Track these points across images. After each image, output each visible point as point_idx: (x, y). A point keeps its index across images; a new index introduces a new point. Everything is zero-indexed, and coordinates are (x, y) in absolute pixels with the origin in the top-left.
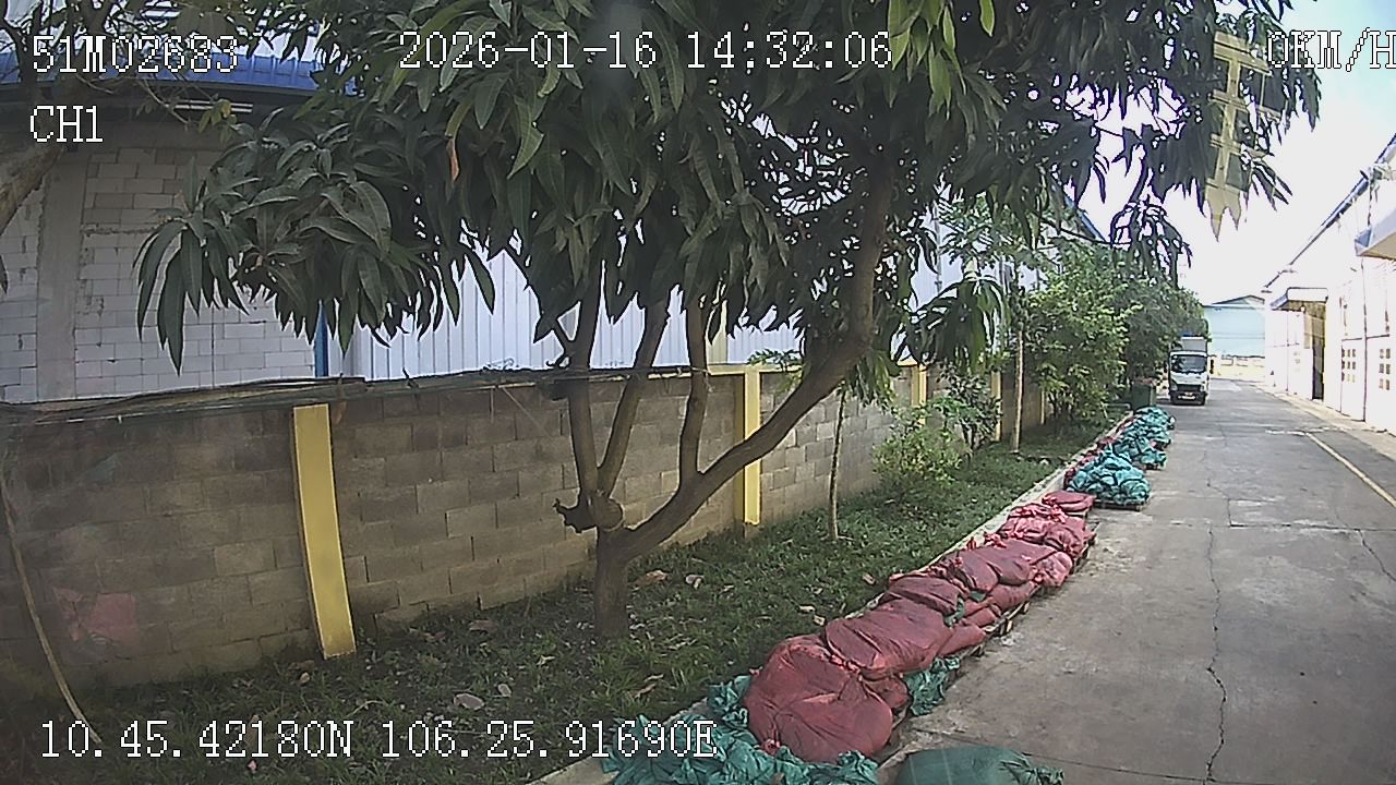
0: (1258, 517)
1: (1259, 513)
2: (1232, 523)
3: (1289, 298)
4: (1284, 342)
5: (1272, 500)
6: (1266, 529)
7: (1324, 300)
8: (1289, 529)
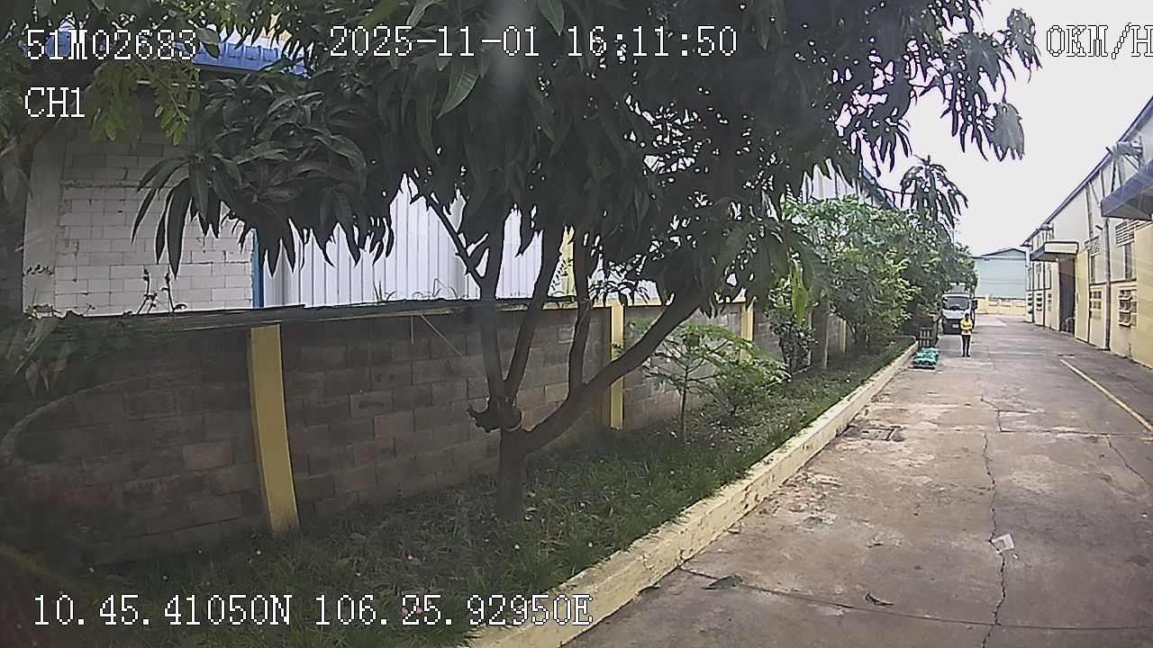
0: (1023, 424)
2: (1003, 429)
3: (1046, 250)
4: (1042, 287)
5: (1034, 411)
6: (1030, 434)
7: (1075, 252)
8: (1048, 433)
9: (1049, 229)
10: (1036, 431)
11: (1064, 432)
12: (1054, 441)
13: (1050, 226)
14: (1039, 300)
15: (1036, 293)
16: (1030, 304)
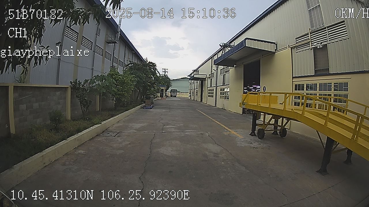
0: (172, 130)
1: (172, 129)
2: (163, 132)
3: (195, 77)
4: (194, 88)
5: (179, 125)
6: (174, 133)
7: (205, 78)
8: (182, 133)
9: (197, 71)
10: (177, 132)
11: (190, 132)
12: (184, 135)
13: (198, 70)
14: (192, 92)
15: (192, 90)
16: (190, 94)
